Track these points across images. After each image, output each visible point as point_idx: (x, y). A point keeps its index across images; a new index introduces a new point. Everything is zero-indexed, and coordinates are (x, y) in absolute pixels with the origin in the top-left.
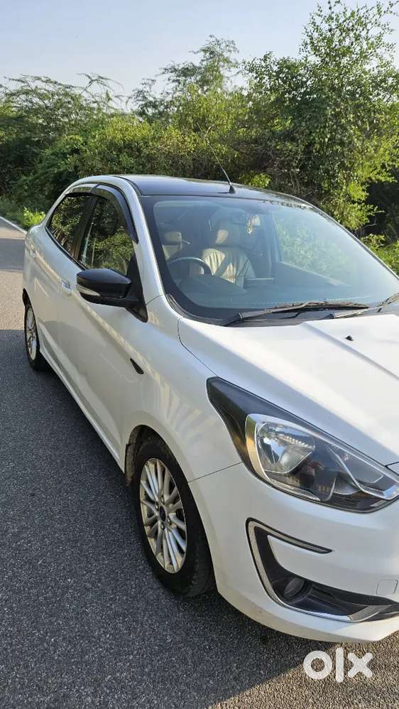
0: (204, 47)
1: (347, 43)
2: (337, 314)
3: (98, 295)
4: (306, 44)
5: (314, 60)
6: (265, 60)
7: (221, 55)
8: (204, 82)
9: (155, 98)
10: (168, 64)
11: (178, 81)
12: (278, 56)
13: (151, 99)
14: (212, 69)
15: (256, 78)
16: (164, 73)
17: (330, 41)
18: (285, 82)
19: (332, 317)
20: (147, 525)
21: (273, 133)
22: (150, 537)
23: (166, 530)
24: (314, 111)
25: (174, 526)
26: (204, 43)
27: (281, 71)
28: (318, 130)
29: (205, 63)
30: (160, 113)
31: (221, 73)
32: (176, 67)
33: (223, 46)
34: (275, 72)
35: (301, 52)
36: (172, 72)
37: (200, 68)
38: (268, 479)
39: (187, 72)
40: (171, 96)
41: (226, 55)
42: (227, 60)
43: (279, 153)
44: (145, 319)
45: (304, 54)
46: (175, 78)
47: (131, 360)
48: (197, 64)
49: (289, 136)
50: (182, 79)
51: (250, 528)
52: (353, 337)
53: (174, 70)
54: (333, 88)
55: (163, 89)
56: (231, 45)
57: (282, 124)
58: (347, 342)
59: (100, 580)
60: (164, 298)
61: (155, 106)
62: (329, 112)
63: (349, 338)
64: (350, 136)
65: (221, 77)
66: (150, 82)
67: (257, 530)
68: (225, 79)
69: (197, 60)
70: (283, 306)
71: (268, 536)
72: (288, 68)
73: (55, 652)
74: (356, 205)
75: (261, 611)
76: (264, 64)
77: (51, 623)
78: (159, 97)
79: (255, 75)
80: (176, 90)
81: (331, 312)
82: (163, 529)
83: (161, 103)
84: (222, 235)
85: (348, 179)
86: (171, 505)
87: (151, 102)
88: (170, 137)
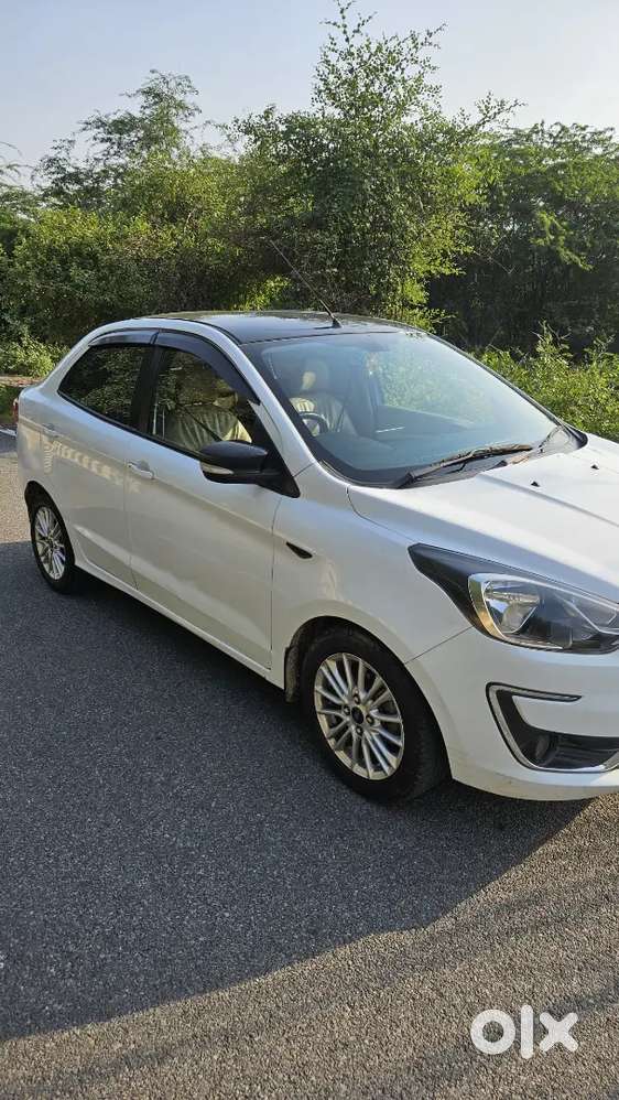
0: (145, 88)
1: (376, 88)
2: (509, 459)
3: (231, 472)
4: (320, 92)
5: (335, 113)
6: (266, 118)
7: (172, 98)
8: (150, 140)
9: (77, 168)
10: (90, 115)
11: (109, 140)
12: (284, 110)
13: (71, 170)
14: (163, 119)
15: (255, 142)
16: (84, 129)
17: (353, 85)
18: (298, 146)
19: (504, 464)
20: (330, 738)
21: (292, 218)
22: (338, 749)
23: (366, 733)
24: (346, 186)
25: (377, 724)
26: (143, 81)
27: (290, 131)
28: (355, 213)
29: (148, 112)
30: (88, 190)
31: (176, 125)
32: (104, 119)
33: (172, 84)
34: (282, 132)
35: (315, 103)
36: (98, 127)
37: (142, 120)
38: (507, 639)
39: (122, 126)
40: (101, 164)
41: (178, 97)
42: (180, 106)
43: (305, 248)
44: (295, 493)
45: (319, 105)
46: (105, 136)
47: (288, 544)
48: (138, 115)
49: (315, 223)
50: (115, 137)
51: (491, 696)
52: (539, 483)
53: (100, 124)
54: (366, 153)
55: (86, 153)
56: (185, 82)
57: (301, 206)
58: (533, 488)
59: (294, 809)
60: (319, 466)
61: (79, 181)
62: (368, 186)
63: (535, 484)
64: (399, 216)
65: (176, 130)
66: (66, 144)
67: (500, 694)
68: (182, 134)
69: (135, 107)
70: (450, 457)
71: (514, 697)
72: (299, 127)
73: (285, 883)
74: (416, 311)
75: (510, 781)
76: (265, 123)
77: (263, 858)
78: (82, 165)
79: (253, 137)
80: (107, 154)
81: (499, 459)
82: (361, 734)
83: (89, 175)
84: (308, 379)
85: (402, 274)
86: (370, 702)
87: (70, 174)
88: (137, 234)
